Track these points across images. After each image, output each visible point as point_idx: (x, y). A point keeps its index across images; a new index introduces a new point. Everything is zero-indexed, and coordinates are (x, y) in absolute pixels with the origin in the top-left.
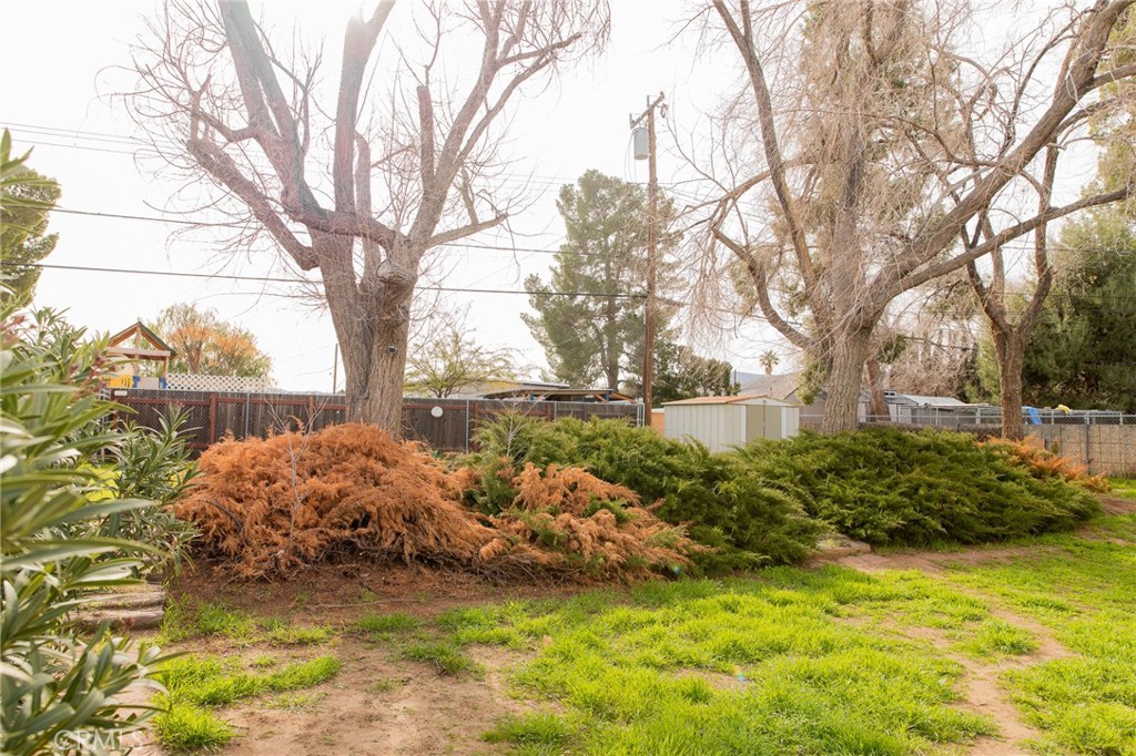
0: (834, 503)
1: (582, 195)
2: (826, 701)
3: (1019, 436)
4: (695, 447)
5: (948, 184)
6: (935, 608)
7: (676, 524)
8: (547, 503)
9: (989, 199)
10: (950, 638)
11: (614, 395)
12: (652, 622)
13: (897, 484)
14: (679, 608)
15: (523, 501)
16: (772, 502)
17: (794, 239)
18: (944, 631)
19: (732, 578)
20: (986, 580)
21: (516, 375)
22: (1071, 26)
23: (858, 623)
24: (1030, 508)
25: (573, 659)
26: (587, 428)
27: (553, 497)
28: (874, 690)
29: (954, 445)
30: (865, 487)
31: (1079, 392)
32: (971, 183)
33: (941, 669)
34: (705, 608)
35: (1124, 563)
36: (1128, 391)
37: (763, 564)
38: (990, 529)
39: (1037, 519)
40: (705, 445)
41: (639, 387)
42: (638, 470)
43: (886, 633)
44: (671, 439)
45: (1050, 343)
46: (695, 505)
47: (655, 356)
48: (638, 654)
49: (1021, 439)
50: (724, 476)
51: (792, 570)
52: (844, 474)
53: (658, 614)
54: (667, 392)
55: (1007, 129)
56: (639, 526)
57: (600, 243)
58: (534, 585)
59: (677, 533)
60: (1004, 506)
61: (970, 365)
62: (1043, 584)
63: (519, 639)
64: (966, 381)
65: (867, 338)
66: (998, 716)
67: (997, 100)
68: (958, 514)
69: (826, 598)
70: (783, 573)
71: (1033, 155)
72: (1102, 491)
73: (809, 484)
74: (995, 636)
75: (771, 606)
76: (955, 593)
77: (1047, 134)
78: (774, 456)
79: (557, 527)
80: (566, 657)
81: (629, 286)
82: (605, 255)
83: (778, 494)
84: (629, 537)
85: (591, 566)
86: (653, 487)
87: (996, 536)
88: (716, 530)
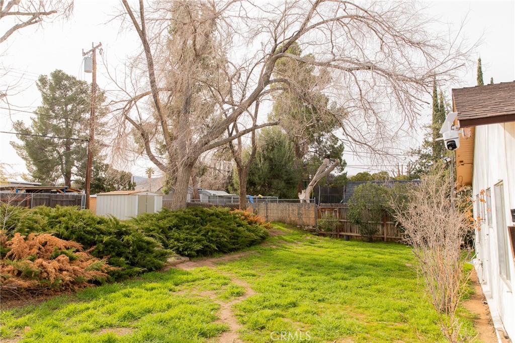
0: (175, 241)
1: (52, 82)
2: (167, 331)
3: (244, 208)
4: (112, 219)
5: (223, 109)
6: (212, 282)
7: (101, 258)
8: (29, 254)
9: (236, 118)
10: (216, 294)
11: (69, 190)
12: (88, 309)
13: (200, 231)
14: (102, 299)
15: (13, 254)
16: (148, 243)
17: (162, 124)
18: (214, 291)
19: (129, 280)
20: (231, 268)
21: (7, 178)
22: (263, 58)
23: (183, 293)
24: (246, 237)
25: (43, 336)
26: (53, 212)
27: (32, 251)
28: (187, 322)
29: (222, 213)
30: (188, 233)
31: (265, 190)
32: (231, 111)
33: (212, 307)
34: (115, 297)
35: (275, 255)
36: (280, 189)
37: (143, 272)
38: (233, 247)
39: (249, 241)
40: (118, 218)
41: (83, 183)
42: (82, 233)
43: (193, 296)
44: (100, 216)
45: (257, 171)
46: (112, 248)
47: (92, 168)
48: (80, 326)
49: (245, 210)
50: (127, 233)
51: (156, 273)
52: (180, 228)
53: (91, 304)
54: (99, 187)
55: (243, 92)
56: (82, 261)
57: (63, 108)
58: (19, 300)
59: (102, 263)
60: (238, 237)
61: (230, 178)
62: (249, 266)
63: (9, 332)
64: (228, 185)
65: (191, 169)
66: (230, 323)
67: (240, 80)
68: (222, 242)
69: (170, 284)
70: (152, 275)
71: (251, 104)
72: (270, 228)
73: (165, 233)
74: (232, 291)
75: (146, 291)
76: (220, 275)
77: (256, 97)
78: (150, 221)
79: (34, 267)
80: (39, 336)
81: (79, 132)
82: (66, 115)
83: (152, 239)
84: (76, 267)
85: (54, 285)
86: (90, 241)
87: (235, 249)
88: (122, 259)
